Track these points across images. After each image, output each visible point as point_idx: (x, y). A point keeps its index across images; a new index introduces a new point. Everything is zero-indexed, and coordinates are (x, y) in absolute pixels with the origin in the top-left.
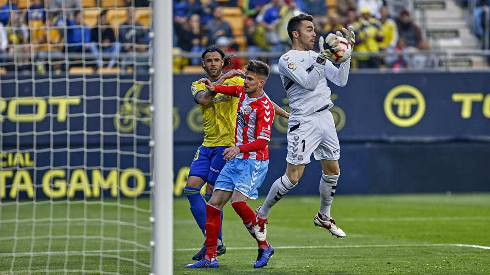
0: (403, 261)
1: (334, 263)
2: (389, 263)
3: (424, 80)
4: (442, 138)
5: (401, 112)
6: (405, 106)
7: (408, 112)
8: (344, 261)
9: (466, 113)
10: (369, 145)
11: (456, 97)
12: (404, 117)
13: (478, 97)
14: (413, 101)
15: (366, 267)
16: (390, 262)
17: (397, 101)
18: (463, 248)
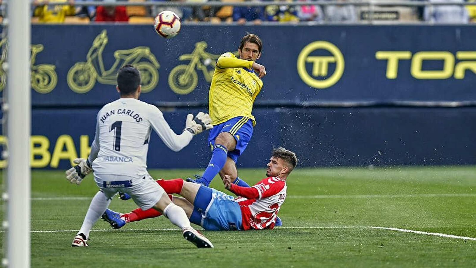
0: (307, 245)
1: (227, 248)
2: (289, 248)
3: (343, 34)
4: (365, 103)
5: (316, 72)
6: (321, 64)
7: (324, 72)
8: (238, 246)
9: (392, 73)
10: (278, 110)
11: (380, 55)
12: (320, 78)
13: (406, 55)
14: (331, 59)
15: (262, 252)
16: (292, 246)
17: (310, 59)
18: (378, 231)
